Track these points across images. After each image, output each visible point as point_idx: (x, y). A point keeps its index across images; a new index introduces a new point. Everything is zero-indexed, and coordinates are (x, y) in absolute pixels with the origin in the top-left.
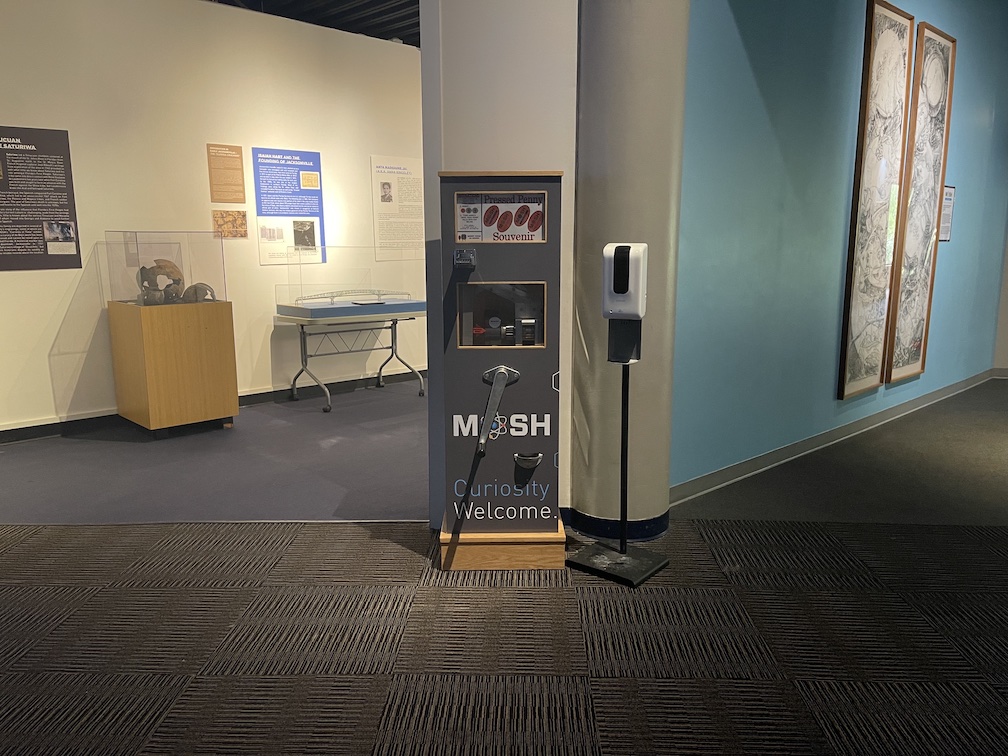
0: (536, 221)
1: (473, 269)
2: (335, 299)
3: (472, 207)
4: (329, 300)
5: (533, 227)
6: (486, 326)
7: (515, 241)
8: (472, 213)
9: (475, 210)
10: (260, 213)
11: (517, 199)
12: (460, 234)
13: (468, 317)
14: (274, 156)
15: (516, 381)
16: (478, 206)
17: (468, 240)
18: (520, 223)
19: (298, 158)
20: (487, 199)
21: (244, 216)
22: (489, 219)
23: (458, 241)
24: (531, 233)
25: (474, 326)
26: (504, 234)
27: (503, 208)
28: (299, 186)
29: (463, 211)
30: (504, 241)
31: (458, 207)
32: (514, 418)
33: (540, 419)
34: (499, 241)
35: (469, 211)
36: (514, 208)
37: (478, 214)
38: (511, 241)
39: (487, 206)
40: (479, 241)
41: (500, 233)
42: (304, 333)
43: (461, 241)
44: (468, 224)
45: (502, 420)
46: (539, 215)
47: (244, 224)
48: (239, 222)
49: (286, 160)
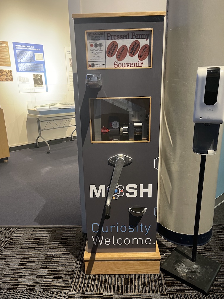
0: (145, 52)
1: (100, 88)
2: (51, 107)
3: (98, 42)
4: (49, 107)
5: (141, 57)
6: (110, 127)
7: (129, 67)
8: (98, 47)
9: (101, 45)
10: (18, 71)
11: (130, 36)
12: (90, 63)
13: (98, 122)
14: (22, 46)
15: (130, 163)
16: (102, 42)
17: (96, 68)
18: (132, 54)
19: (33, 47)
20: (108, 36)
21: (11, 72)
22: (110, 52)
23: (89, 68)
24: (141, 62)
25: (102, 127)
26: (121, 62)
27: (120, 43)
28: (35, 59)
29: (92, 46)
30: (122, 68)
31: (88, 43)
32: (128, 186)
33: (146, 187)
34: (118, 68)
35: (96, 45)
36: (128, 43)
37: (103, 48)
38: (127, 68)
39: (109, 42)
40: (104, 68)
41: (119, 62)
42: (39, 121)
43: (91, 68)
44: (96, 56)
45: (121, 188)
46: (147, 48)
47: (11, 75)
48: (9, 74)
49: (28, 48)
